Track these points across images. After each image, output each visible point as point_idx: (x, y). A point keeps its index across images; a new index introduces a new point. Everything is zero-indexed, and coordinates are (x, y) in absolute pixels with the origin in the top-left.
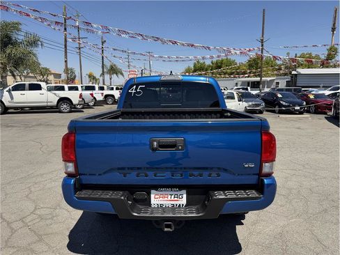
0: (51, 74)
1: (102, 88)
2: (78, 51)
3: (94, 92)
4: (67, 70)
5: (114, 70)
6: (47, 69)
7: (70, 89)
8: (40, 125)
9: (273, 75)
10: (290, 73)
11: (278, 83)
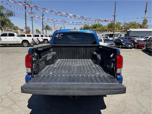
0: (19, 29)
1: (42, 36)
2: (31, 19)
3: (39, 38)
4: (26, 28)
5: (47, 28)
6: (17, 27)
7: (28, 36)
8: (14, 52)
9: (119, 31)
10: (127, 31)
11: (121, 35)
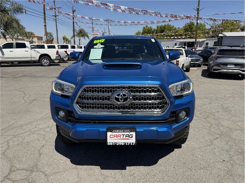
0: (35, 37)
1: (73, 47)
2: (54, 18)
3: (68, 50)
4: (46, 34)
5: (82, 34)
6: (32, 33)
7: (49, 47)
8: (25, 76)
9: (202, 38)
10: (218, 36)
11: (207, 44)
